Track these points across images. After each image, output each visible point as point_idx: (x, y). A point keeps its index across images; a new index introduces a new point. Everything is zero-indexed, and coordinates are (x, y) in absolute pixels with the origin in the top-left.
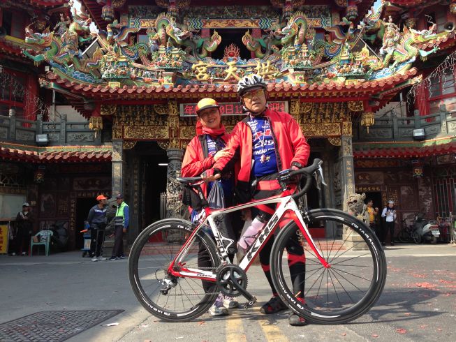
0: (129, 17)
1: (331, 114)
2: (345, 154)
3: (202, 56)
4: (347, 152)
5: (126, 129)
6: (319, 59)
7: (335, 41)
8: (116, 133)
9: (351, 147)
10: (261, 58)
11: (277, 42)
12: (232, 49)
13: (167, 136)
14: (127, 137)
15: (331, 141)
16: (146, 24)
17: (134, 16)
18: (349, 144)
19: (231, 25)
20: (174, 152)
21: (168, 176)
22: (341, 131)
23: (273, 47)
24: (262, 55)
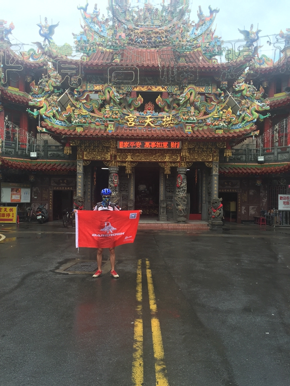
0: (87, 83)
1: (207, 148)
2: (214, 173)
3: (131, 109)
4: (215, 172)
5: (85, 153)
6: (202, 113)
7: (212, 103)
8: (79, 156)
9: (218, 169)
10: (167, 112)
11: (177, 102)
12: (150, 105)
13: (109, 159)
14: (85, 158)
15: (207, 164)
16: (97, 88)
17: (90, 83)
18: (217, 167)
19: (149, 89)
20: (113, 169)
21: (109, 183)
22: (213, 158)
23: (175, 105)
24: (167, 110)
